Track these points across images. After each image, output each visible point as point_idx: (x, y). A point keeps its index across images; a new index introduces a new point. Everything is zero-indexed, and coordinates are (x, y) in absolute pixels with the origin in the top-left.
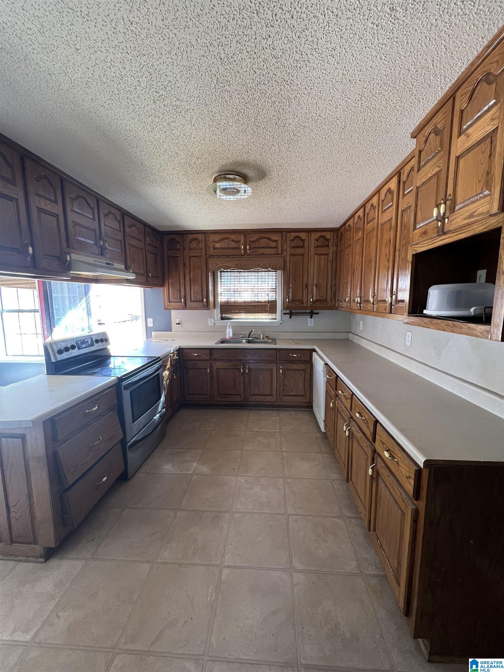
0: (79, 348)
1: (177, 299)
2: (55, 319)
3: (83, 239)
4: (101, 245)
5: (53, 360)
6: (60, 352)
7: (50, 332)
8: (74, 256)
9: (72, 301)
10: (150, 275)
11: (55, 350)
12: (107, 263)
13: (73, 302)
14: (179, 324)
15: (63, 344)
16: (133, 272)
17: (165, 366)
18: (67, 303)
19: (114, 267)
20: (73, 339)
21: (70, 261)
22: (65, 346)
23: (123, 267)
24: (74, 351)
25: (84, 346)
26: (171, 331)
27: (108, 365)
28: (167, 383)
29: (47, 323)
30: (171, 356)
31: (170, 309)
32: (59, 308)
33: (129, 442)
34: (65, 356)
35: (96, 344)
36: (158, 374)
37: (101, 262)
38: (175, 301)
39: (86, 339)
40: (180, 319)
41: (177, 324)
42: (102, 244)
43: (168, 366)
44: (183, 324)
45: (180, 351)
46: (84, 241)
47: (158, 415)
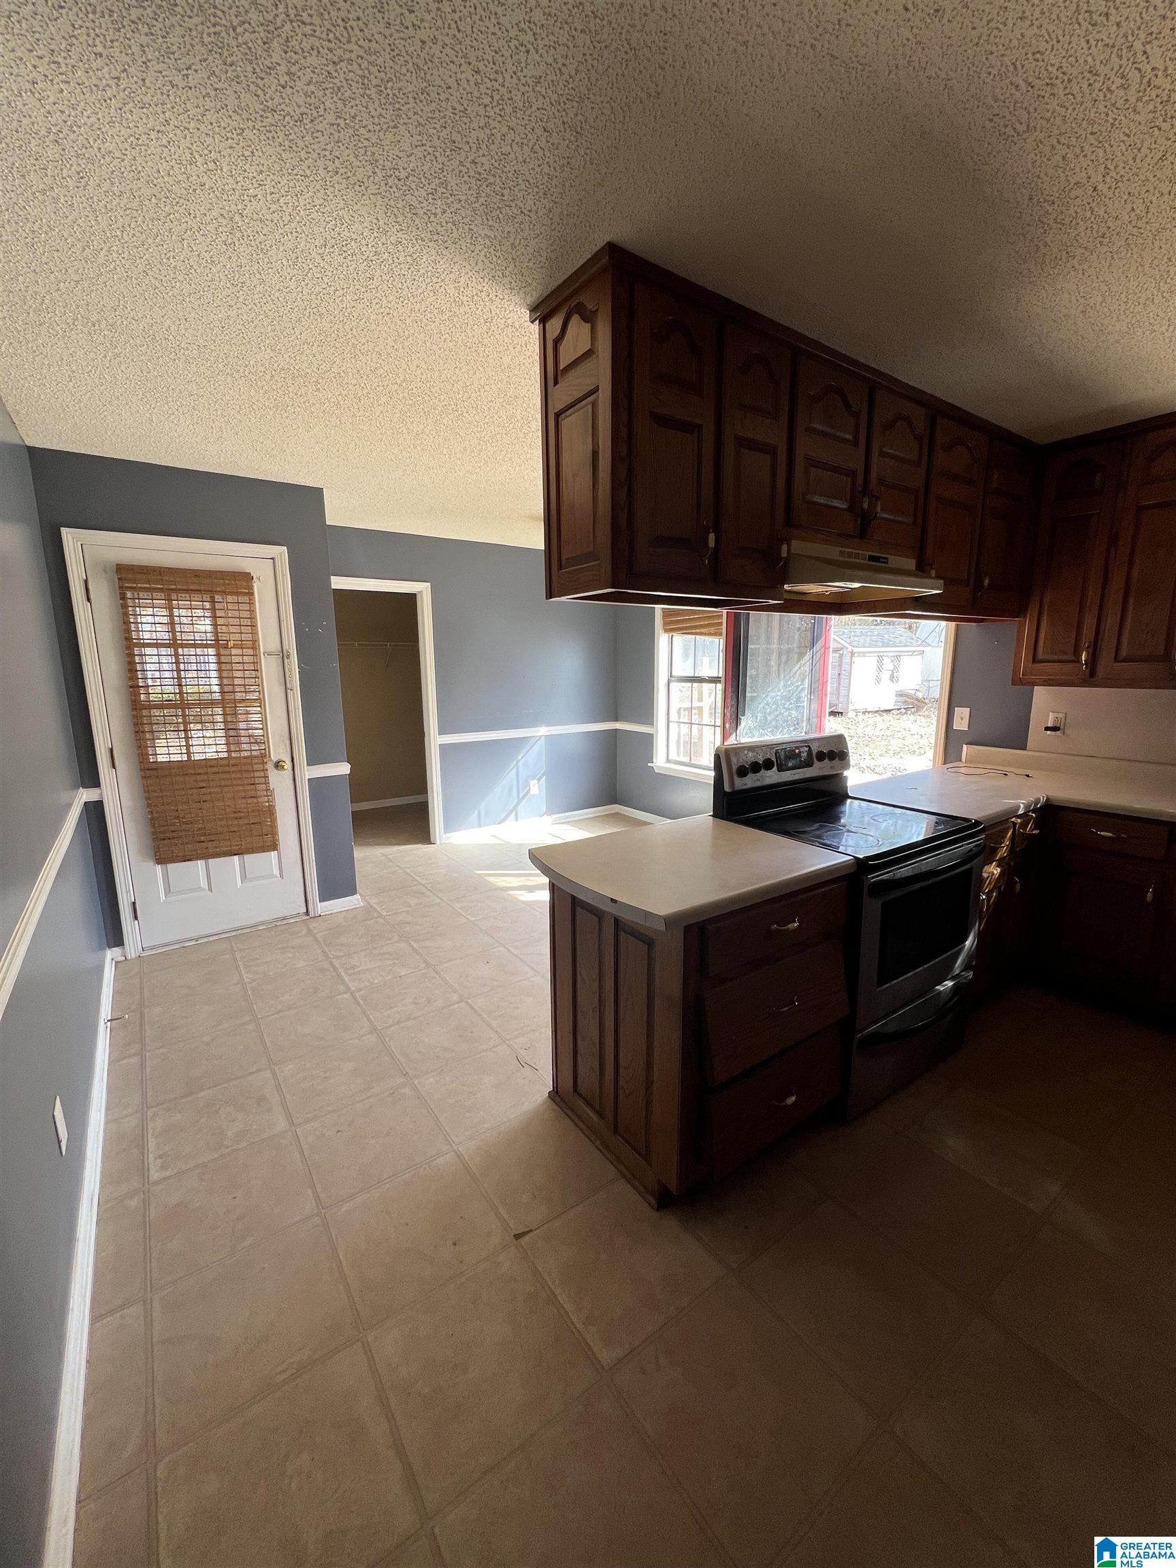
0: (780, 769)
1: (1064, 653)
2: (747, 699)
3: (822, 500)
4: (863, 510)
5: (727, 788)
6: (742, 772)
7: (734, 725)
8: (798, 546)
9: (784, 658)
10: (987, 582)
11: (733, 766)
12: (872, 558)
13: (786, 659)
14: (1055, 729)
15: (750, 754)
16: (938, 577)
17: (994, 851)
18: (773, 663)
19: (890, 565)
20: (769, 746)
21: (787, 559)
22: (753, 760)
23: (911, 564)
24: (769, 773)
25: (790, 764)
26: (1025, 749)
27: (839, 819)
28: (989, 900)
29: (732, 706)
30: (1015, 824)
31: (1034, 684)
32: (757, 675)
33: (861, 1031)
34: (750, 781)
35: (817, 764)
36: (970, 871)
37: (857, 556)
38: (1056, 657)
39: (798, 748)
40: (1060, 715)
41: (1047, 729)
42: (865, 505)
43: (1003, 852)
44: (1068, 731)
45: (1049, 813)
46: (826, 506)
47: (949, 984)
